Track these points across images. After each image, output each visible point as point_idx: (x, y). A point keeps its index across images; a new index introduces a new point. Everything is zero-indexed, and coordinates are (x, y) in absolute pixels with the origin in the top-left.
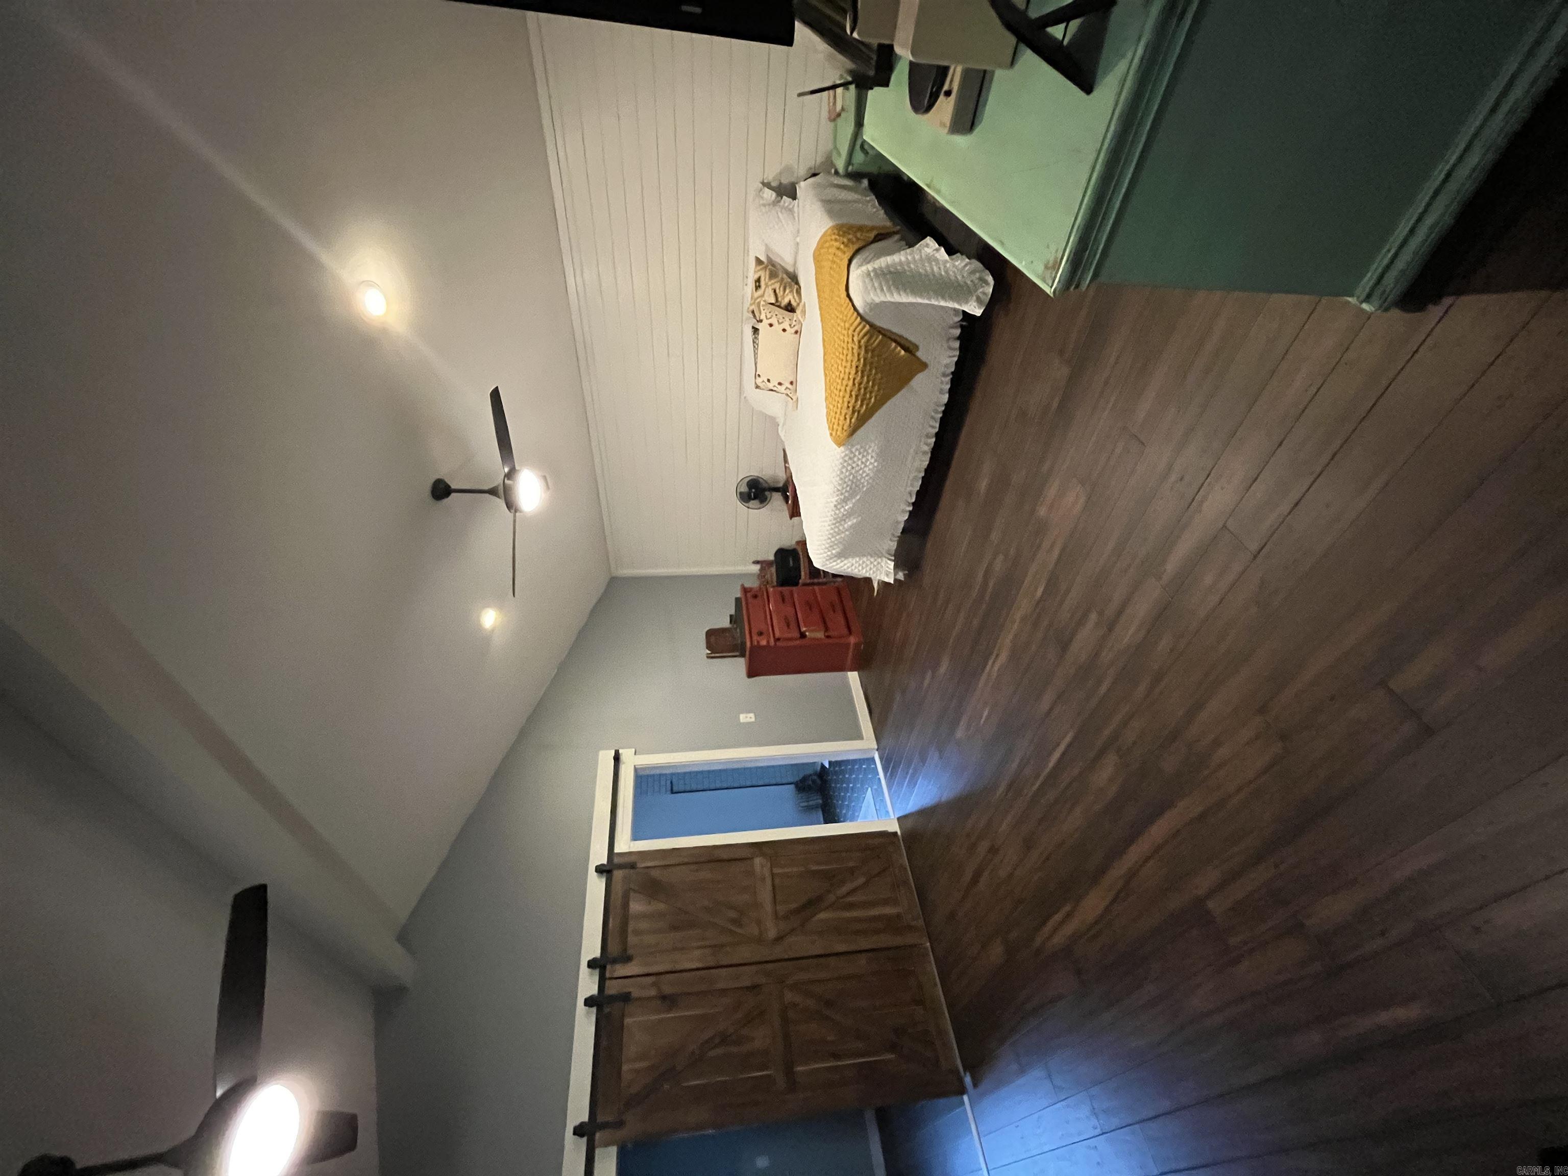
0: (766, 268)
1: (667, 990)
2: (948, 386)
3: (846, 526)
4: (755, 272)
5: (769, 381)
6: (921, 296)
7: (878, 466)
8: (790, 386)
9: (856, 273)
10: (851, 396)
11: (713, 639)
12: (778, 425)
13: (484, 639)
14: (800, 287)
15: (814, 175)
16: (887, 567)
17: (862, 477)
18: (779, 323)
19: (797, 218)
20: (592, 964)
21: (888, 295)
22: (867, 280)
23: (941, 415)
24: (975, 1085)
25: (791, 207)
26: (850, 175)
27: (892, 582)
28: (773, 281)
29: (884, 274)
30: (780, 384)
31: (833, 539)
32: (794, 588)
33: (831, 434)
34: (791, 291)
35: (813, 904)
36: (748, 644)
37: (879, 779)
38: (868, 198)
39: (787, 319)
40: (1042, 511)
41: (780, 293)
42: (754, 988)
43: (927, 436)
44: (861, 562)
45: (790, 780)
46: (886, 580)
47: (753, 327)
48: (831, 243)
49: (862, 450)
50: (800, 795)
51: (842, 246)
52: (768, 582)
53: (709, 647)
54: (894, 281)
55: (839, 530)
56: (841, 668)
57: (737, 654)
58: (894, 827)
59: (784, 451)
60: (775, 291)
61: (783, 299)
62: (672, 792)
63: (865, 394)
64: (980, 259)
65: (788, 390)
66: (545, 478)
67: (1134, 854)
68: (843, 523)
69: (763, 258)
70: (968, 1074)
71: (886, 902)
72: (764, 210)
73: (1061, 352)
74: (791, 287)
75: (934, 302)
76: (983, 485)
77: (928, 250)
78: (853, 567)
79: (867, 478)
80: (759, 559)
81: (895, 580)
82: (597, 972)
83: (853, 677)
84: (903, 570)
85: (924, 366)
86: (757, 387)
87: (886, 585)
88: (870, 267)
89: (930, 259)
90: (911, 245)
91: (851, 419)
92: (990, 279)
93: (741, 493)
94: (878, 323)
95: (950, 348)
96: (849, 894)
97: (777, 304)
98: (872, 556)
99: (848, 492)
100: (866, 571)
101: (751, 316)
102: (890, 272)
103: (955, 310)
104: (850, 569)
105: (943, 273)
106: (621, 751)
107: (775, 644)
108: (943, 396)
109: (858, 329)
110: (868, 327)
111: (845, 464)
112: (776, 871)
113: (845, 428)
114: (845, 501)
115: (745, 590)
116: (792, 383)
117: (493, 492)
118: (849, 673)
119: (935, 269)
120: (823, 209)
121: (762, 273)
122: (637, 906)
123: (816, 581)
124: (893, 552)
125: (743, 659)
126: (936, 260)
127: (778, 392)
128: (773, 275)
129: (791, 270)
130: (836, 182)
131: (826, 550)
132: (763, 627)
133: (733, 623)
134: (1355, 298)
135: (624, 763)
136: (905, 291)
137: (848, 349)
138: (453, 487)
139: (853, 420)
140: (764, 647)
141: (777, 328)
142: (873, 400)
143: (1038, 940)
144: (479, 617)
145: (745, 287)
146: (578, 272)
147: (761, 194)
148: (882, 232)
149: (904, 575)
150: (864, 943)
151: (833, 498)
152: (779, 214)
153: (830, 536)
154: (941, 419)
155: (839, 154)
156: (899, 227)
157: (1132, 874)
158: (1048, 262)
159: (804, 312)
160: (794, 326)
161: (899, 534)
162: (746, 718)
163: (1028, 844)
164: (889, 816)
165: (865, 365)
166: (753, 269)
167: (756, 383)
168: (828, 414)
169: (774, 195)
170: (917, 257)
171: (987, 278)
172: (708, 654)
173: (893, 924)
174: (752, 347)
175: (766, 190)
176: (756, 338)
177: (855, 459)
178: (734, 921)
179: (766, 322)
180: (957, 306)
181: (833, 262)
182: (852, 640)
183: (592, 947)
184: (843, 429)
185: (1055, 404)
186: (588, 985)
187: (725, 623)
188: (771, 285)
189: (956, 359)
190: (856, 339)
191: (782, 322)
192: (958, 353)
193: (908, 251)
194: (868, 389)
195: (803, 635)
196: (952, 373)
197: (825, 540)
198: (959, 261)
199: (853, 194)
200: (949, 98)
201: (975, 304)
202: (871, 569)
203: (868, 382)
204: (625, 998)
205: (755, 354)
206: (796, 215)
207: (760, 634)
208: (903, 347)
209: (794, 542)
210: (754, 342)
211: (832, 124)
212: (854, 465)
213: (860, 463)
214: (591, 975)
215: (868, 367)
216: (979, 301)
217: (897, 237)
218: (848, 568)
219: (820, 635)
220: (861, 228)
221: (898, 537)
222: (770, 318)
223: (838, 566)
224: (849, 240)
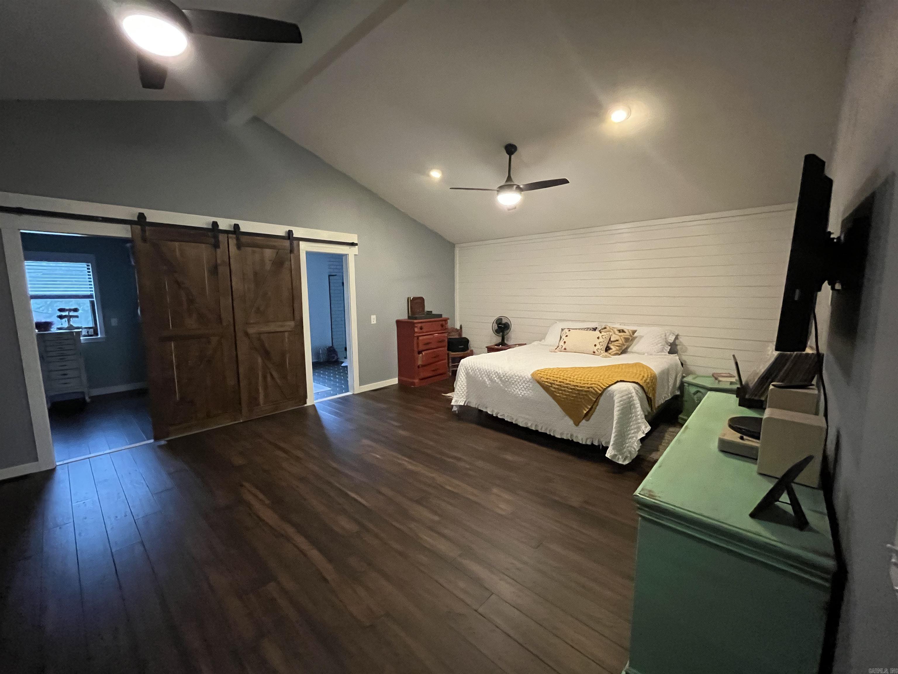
0: (631, 336)
1: (221, 269)
2: (565, 438)
3: (485, 378)
4: (628, 330)
5: (567, 336)
6: (617, 423)
7: (520, 397)
8: (563, 348)
9: (631, 387)
10: (560, 382)
11: (419, 301)
12: (540, 341)
13: (423, 171)
14: (619, 355)
15: (682, 364)
16: (460, 402)
17: (513, 388)
18: (599, 343)
19: (658, 354)
20: (236, 226)
21: (618, 404)
22: (627, 393)
23: (548, 433)
24: (160, 447)
25: (665, 351)
26: (682, 384)
27: (452, 404)
28: (623, 340)
29: (629, 402)
30: (565, 342)
31: (477, 370)
32: (446, 348)
33: (538, 370)
34: (617, 350)
35: (266, 354)
36: (415, 321)
37: (337, 394)
38: (669, 394)
39: (602, 347)
40: (495, 490)
41: (616, 343)
42: (220, 320)
43: (536, 426)
44: (464, 386)
45: (335, 344)
46: (453, 401)
47: (596, 328)
48: (646, 373)
49: (529, 388)
50: (326, 349)
51: (644, 379)
52: (449, 333)
53: (414, 299)
54: (626, 408)
55: (483, 374)
56: (400, 375)
57: (410, 315)
58: (309, 403)
59: (525, 344)
60: (617, 341)
61: (614, 345)
62: (329, 276)
63: (561, 390)
64: (638, 457)
65: (561, 347)
66: (515, 208)
67: (301, 541)
68: (487, 376)
69: (636, 334)
70: (166, 443)
71: (266, 396)
72: (663, 336)
73: (586, 502)
74: (620, 349)
75: (614, 430)
76: (509, 457)
77: (643, 427)
78: (461, 382)
79: (512, 390)
80: (463, 329)
81: (453, 406)
82: (232, 229)
83: (395, 381)
84: (458, 410)
85: (577, 424)
86: (562, 330)
87: (450, 400)
88: (634, 394)
89: (639, 428)
90: (646, 417)
91: (547, 382)
92: (626, 462)
93: (501, 319)
94: (602, 399)
95: (587, 439)
96: (272, 375)
97: (610, 341)
98: (467, 392)
99: (505, 380)
100: (458, 389)
101: (603, 327)
102: (630, 406)
103: (609, 443)
104: (460, 380)
105: (630, 436)
106: (357, 247)
107: (416, 337)
108: (559, 435)
109: (599, 387)
110: (600, 392)
111: (521, 378)
112: (286, 334)
113: (542, 378)
114: (500, 378)
115: (446, 320)
116: (565, 349)
117: (509, 178)
118: (397, 379)
119: (633, 431)
120: (664, 369)
121: (627, 333)
122: (268, 253)
123: (450, 360)
124: (469, 405)
125: (407, 318)
126: (637, 432)
127: (559, 341)
128: (627, 340)
129: (629, 350)
130: (678, 376)
131: (471, 366)
132: (424, 330)
133: (428, 313)
134: (628, 668)
135: (350, 248)
136: (621, 414)
137: (588, 381)
138: (513, 157)
139: (546, 383)
140: (414, 330)
141: (597, 342)
142: (558, 395)
143: (247, 485)
144: (437, 169)
145: (619, 324)
146: (629, 230)
147: (672, 334)
148: (653, 402)
149: (455, 411)
150: (243, 383)
151: (502, 371)
152: (661, 344)
153: (479, 369)
154: (546, 433)
155: (694, 378)
156: (655, 411)
157: (289, 539)
158: (652, 492)
159: (606, 357)
160: (598, 351)
161: (479, 409)
162: (374, 319)
163: (302, 479)
164: (316, 400)
165: (578, 390)
166: (629, 329)
167: (565, 329)
168: (550, 369)
169: (671, 341)
170: (639, 421)
171: (627, 461)
172: (410, 298)
173: (254, 401)
174: (586, 327)
175: (674, 337)
176: (591, 329)
177: (524, 384)
178: (258, 309)
179: (600, 335)
180: (611, 443)
181: (636, 374)
182: (416, 381)
183: (246, 227)
184: (541, 377)
185: (557, 498)
186: (224, 224)
187: (427, 309)
188: (621, 338)
189: (581, 442)
190: (593, 385)
191: (600, 345)
192: (584, 443)
193: (643, 416)
194: (564, 392)
195: (420, 352)
196: (572, 440)
197: (477, 366)
198: (637, 445)
199: (672, 385)
200: (739, 439)
201: (613, 453)
202: (460, 392)
203: (569, 392)
204: (216, 246)
205: (582, 329)
206: (660, 354)
207: (421, 328)
208: (588, 412)
209: (472, 348)
210: (588, 328)
211: (711, 375)
212: (520, 383)
213: (522, 386)
214: (230, 225)
215: (577, 392)
216: (615, 456)
217: (649, 410)
218: (461, 379)
219: (420, 363)
220: (654, 389)
221: (478, 408)
222: (602, 338)
223: (461, 373)
224: (648, 383)
